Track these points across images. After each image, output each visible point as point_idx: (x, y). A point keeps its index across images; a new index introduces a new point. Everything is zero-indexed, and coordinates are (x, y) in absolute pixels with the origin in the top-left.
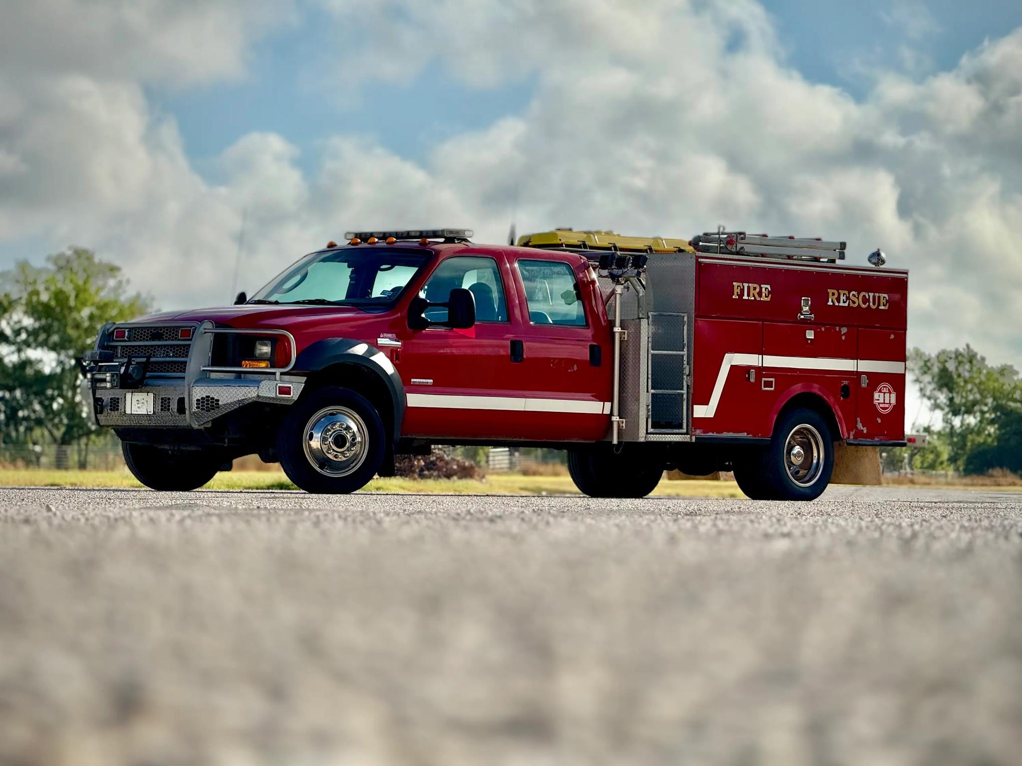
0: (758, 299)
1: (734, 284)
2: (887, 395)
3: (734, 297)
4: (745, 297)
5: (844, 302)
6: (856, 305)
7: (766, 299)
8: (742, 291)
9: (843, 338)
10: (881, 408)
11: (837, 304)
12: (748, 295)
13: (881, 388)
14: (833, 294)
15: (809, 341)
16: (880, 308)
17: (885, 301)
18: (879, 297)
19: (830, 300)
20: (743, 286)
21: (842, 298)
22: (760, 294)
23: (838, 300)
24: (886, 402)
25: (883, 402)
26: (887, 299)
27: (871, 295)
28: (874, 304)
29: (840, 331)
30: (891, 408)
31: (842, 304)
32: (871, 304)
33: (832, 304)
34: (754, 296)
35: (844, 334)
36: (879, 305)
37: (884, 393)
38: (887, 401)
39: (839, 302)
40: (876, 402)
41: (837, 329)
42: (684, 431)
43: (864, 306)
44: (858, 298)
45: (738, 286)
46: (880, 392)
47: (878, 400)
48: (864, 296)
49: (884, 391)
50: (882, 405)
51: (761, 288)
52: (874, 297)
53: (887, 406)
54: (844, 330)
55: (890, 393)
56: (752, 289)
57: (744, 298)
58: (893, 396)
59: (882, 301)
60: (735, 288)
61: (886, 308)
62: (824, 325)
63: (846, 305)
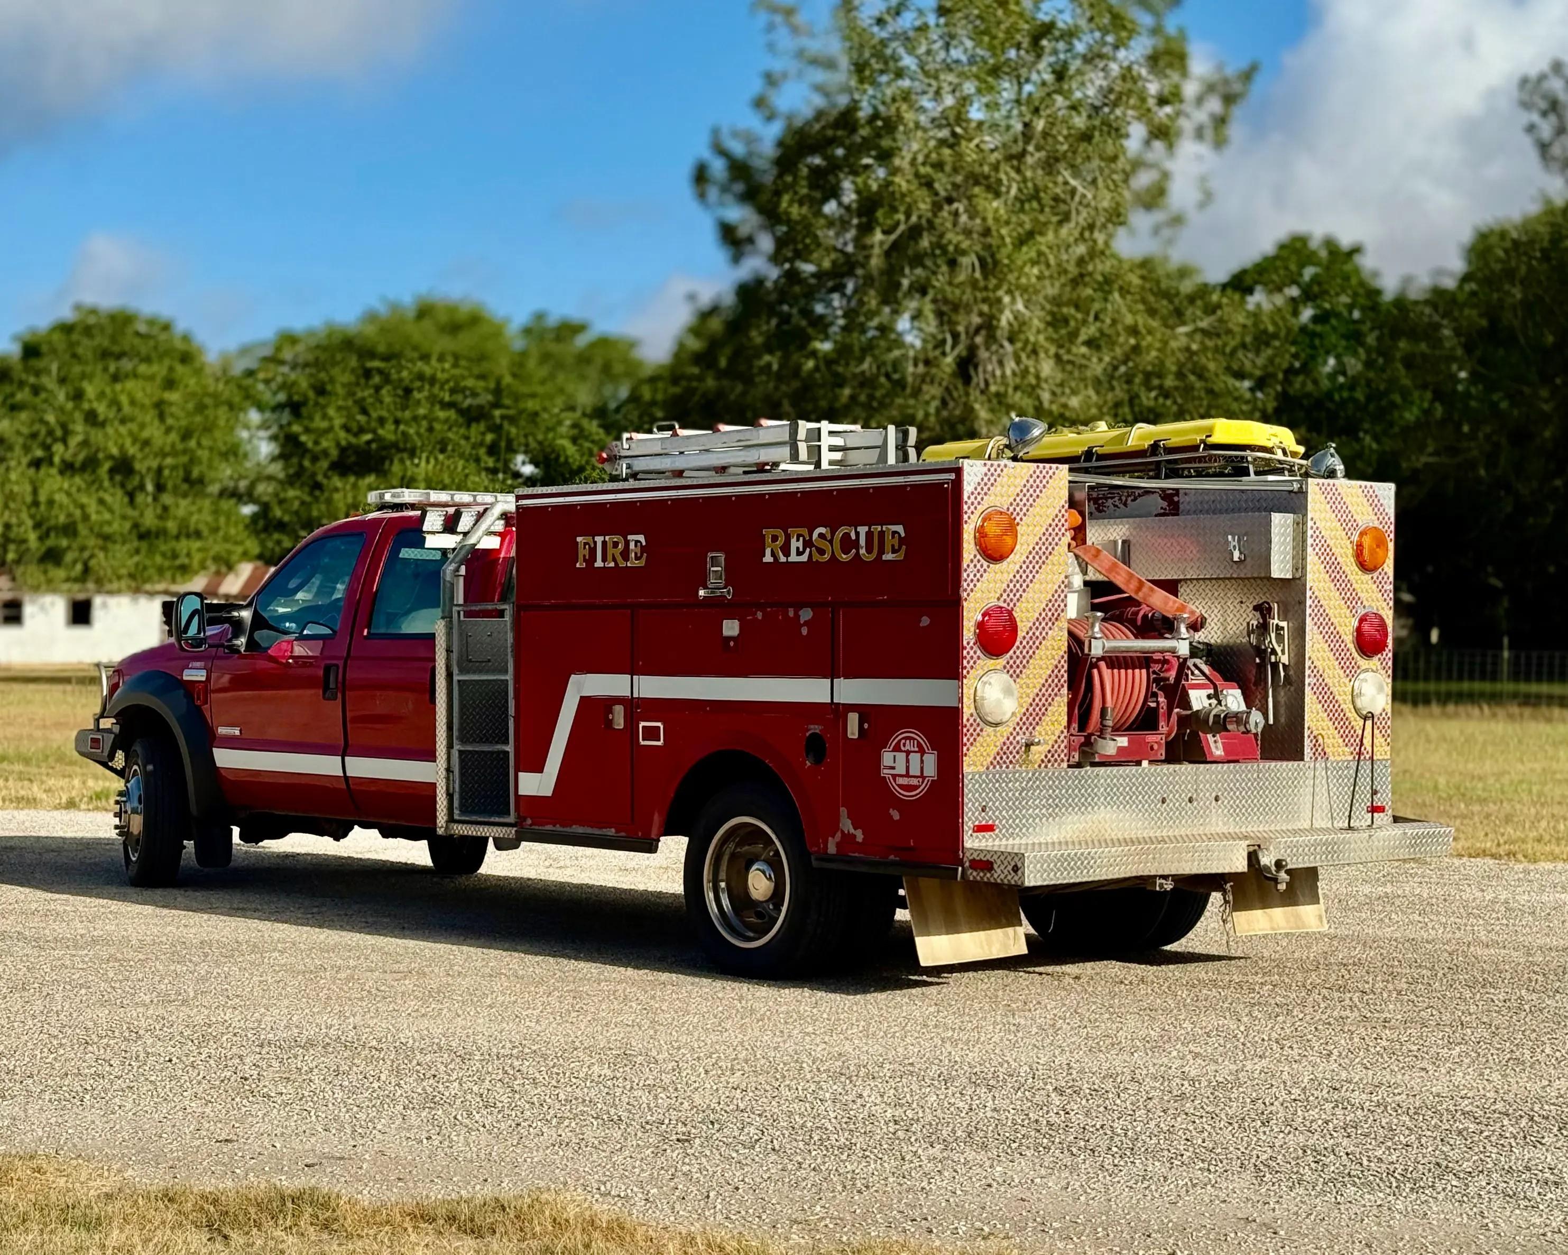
0: (622, 564)
1: (579, 539)
2: (915, 758)
3: (578, 565)
4: (599, 563)
5: (799, 553)
6: (827, 557)
7: (637, 563)
8: (593, 551)
9: (804, 631)
10: (899, 786)
11: (783, 559)
12: (604, 559)
13: (900, 741)
14: (775, 539)
15: (732, 644)
16: (884, 557)
17: (896, 542)
18: (882, 534)
19: (768, 552)
20: (595, 543)
21: (795, 544)
22: (625, 554)
23: (786, 551)
24: (911, 773)
25: (904, 772)
26: (903, 535)
27: (863, 530)
28: (869, 550)
29: (797, 616)
30: (923, 788)
31: (793, 558)
32: (863, 551)
33: (771, 560)
34: (614, 559)
35: (806, 623)
36: (881, 551)
37: (908, 753)
38: (915, 771)
39: (787, 553)
40: (885, 772)
41: (791, 613)
42: (512, 819)
43: (844, 557)
44: (831, 542)
45: (585, 544)
46: (897, 749)
47: (893, 768)
48: (847, 535)
49: (908, 747)
50: (901, 781)
51: (627, 543)
52: (869, 535)
53: (914, 782)
54: (806, 615)
55: (922, 751)
56: (610, 545)
57: (596, 565)
58: (931, 760)
59: (889, 541)
60: (581, 546)
61: (900, 556)
62: (761, 607)
63: (804, 558)
